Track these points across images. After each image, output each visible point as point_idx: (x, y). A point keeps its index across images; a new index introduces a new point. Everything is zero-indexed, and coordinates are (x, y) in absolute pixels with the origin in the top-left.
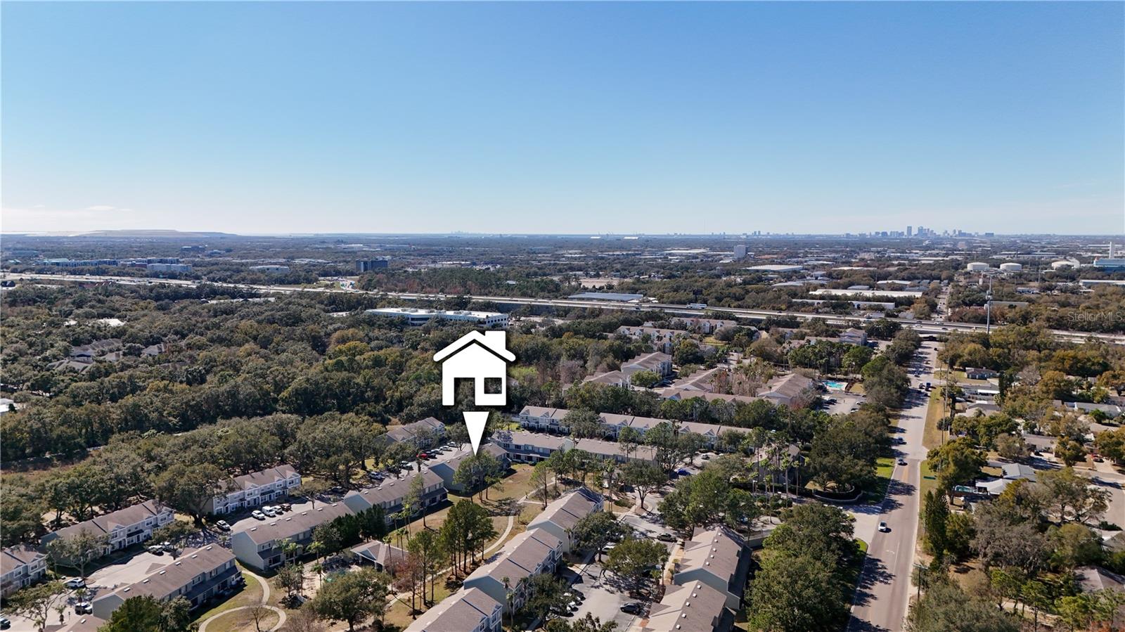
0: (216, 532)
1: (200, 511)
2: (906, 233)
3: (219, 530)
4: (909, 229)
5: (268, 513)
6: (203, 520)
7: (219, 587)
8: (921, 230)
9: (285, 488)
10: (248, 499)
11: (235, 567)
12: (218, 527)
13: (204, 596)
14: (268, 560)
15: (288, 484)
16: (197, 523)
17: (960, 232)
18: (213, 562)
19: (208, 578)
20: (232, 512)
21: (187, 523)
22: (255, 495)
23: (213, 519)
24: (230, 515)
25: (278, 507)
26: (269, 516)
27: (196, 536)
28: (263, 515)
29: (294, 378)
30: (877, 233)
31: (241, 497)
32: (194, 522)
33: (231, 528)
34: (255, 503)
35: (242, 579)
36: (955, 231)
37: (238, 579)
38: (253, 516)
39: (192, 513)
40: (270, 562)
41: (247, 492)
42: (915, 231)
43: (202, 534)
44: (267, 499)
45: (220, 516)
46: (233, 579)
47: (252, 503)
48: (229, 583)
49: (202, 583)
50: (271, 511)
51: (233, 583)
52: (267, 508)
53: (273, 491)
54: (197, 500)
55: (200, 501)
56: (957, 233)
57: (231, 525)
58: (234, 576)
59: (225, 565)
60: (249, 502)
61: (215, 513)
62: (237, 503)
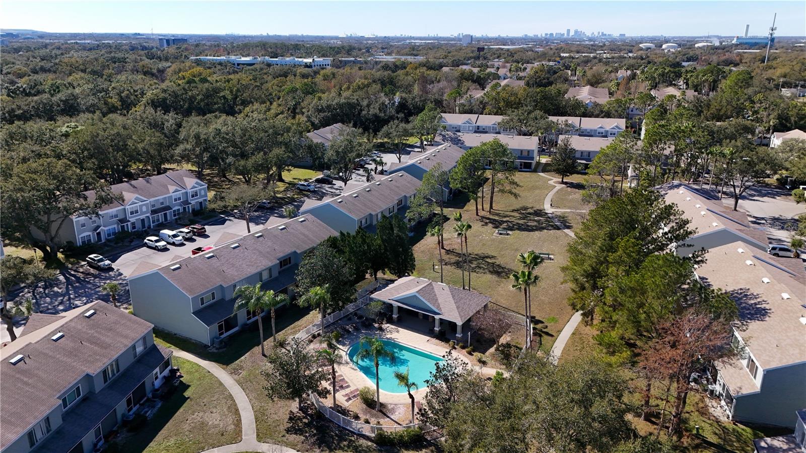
0: (87, 274)
1: (52, 239)
2: (566, 35)
3: (92, 271)
4: (569, 31)
5: (171, 240)
6: (60, 255)
7: (129, 402)
8: (576, 32)
9: (186, 202)
10: (133, 220)
11: (154, 348)
12: (90, 264)
13: (97, 433)
14: (216, 326)
15: (190, 198)
16: (50, 259)
17: (602, 33)
18: (105, 346)
19: (99, 385)
20: (107, 240)
21: (31, 261)
22: (143, 213)
23: (77, 252)
24: (105, 244)
25: (185, 230)
26: (173, 244)
27: (50, 283)
28: (162, 243)
29: (143, 94)
30: (546, 34)
31: (121, 217)
32: (44, 259)
33: (114, 266)
34: (143, 226)
35: (173, 372)
36: (599, 33)
37: (166, 372)
38: (146, 245)
39: (36, 244)
40: (220, 328)
41: (129, 208)
42: (572, 33)
43: (61, 278)
44: (162, 219)
45: (88, 248)
46: (157, 377)
47: (139, 226)
48: (148, 388)
49: (85, 399)
50: (175, 236)
51: (157, 383)
52: (167, 232)
53: (169, 208)
54: (45, 218)
55: (50, 222)
56: (600, 34)
57: (113, 261)
58: (157, 370)
59: (134, 347)
60: (133, 224)
61: (79, 243)
62: (115, 227)
